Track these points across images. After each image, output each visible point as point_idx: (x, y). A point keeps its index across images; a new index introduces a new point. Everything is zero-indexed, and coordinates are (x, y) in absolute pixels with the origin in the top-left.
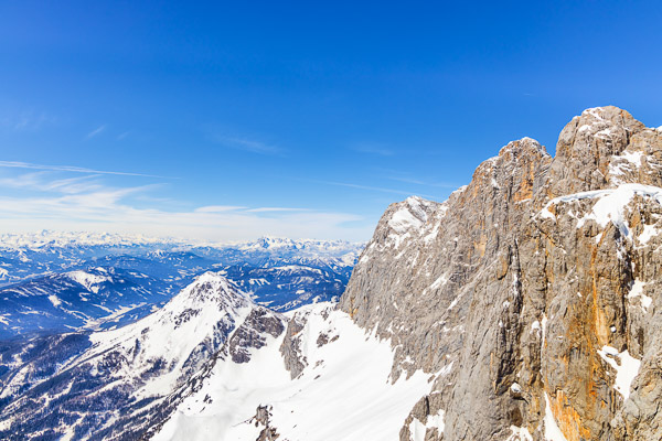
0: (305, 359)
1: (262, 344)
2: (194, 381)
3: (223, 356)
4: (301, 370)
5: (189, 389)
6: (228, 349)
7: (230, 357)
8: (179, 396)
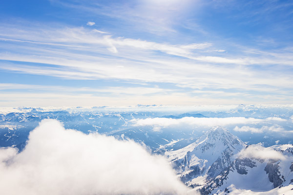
0: (283, 177)
1: (254, 166)
2: (217, 181)
3: (233, 170)
4: (281, 183)
5: (215, 184)
6: (234, 166)
7: (236, 170)
8: (210, 186)
